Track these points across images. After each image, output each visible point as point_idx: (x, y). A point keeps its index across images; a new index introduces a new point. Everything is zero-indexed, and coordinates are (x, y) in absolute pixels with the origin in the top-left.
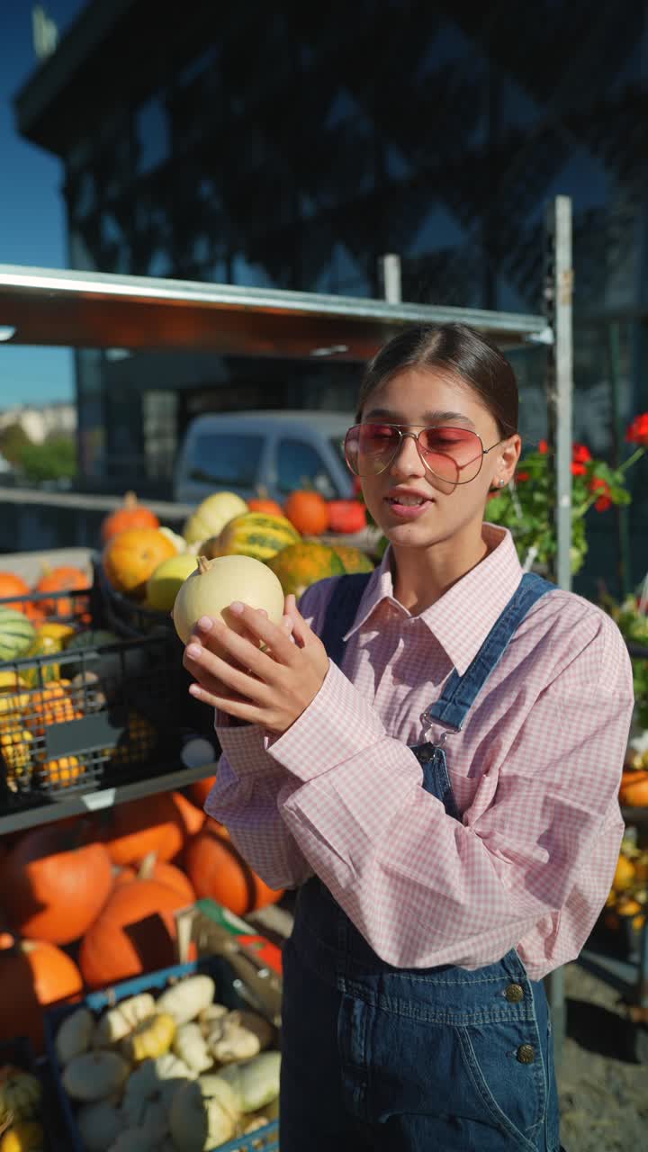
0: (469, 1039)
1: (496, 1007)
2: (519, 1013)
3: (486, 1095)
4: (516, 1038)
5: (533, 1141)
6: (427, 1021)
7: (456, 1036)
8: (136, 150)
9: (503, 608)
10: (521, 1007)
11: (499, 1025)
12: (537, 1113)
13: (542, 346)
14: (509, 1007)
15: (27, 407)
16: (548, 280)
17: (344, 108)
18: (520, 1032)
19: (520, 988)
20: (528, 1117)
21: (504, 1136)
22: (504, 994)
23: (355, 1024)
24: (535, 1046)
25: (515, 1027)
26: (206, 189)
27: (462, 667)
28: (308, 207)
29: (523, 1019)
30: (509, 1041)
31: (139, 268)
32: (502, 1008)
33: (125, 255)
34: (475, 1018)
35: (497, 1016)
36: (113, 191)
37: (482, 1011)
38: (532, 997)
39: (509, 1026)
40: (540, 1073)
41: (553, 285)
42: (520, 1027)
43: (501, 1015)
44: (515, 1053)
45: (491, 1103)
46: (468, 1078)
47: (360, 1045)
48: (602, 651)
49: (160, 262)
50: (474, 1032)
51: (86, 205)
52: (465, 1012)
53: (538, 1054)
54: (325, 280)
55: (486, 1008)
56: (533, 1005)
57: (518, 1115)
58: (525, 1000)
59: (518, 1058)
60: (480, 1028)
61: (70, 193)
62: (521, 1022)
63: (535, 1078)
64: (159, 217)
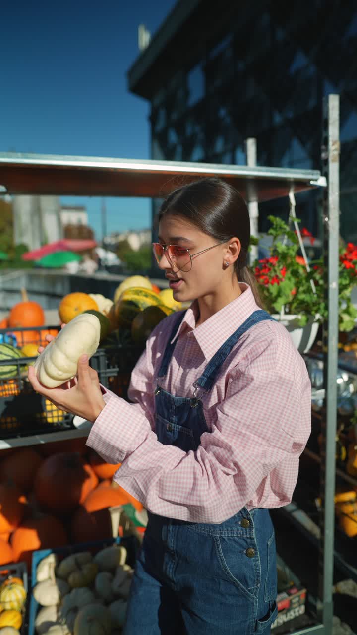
0: (219, 543)
1: (235, 529)
2: (247, 533)
3: (226, 569)
4: (245, 544)
5: (255, 595)
6: (200, 532)
7: (214, 541)
8: (187, 94)
9: (237, 328)
10: (248, 531)
11: (235, 538)
12: (256, 581)
13: (320, 187)
14: (242, 530)
15: (132, 232)
16: (323, 147)
17: (301, 61)
18: (247, 542)
19: (248, 522)
20: (250, 583)
21: (237, 589)
22: (240, 523)
23: (169, 531)
24: (255, 550)
25: (244, 540)
26: (223, 112)
27: (209, 358)
28: (278, 119)
29: (249, 536)
30: (241, 545)
31: (186, 157)
32: (238, 530)
33: (179, 149)
34: (223, 533)
35: (235, 533)
36: (174, 116)
37: (227, 530)
38: (254, 527)
39: (241, 539)
40: (257, 562)
41: (327, 150)
42: (246, 539)
43: (237, 534)
44: (245, 551)
45: (228, 573)
46: (218, 561)
47: (171, 541)
48: (276, 353)
49: (198, 153)
50: (223, 540)
51: (161, 125)
52: (218, 530)
53: (256, 553)
54: (286, 160)
55: (229, 529)
56: (254, 530)
57: (245, 581)
58: (250, 527)
59: (247, 554)
60: (226, 538)
61: (153, 119)
62: (248, 538)
63: (255, 565)
64: (198, 129)
